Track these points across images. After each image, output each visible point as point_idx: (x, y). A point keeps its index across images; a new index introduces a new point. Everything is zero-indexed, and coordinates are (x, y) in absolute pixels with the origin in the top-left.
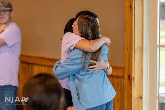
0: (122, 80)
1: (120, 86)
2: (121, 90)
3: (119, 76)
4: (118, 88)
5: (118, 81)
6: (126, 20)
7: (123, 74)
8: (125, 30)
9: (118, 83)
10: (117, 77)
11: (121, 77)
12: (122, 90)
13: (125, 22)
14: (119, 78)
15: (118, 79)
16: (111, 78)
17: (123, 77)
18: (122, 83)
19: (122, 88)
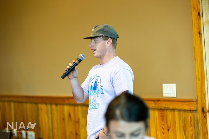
0: (196, 114)
1: (193, 121)
2: (194, 125)
3: (192, 109)
4: (191, 123)
5: (191, 116)
6: (195, 48)
7: (196, 107)
8: (195, 59)
9: (191, 118)
10: (189, 111)
11: (194, 111)
12: (196, 125)
13: (194, 50)
14: (192, 111)
15: (191, 113)
16: (183, 113)
17: (196, 111)
18: (195, 117)
19: (196, 123)
